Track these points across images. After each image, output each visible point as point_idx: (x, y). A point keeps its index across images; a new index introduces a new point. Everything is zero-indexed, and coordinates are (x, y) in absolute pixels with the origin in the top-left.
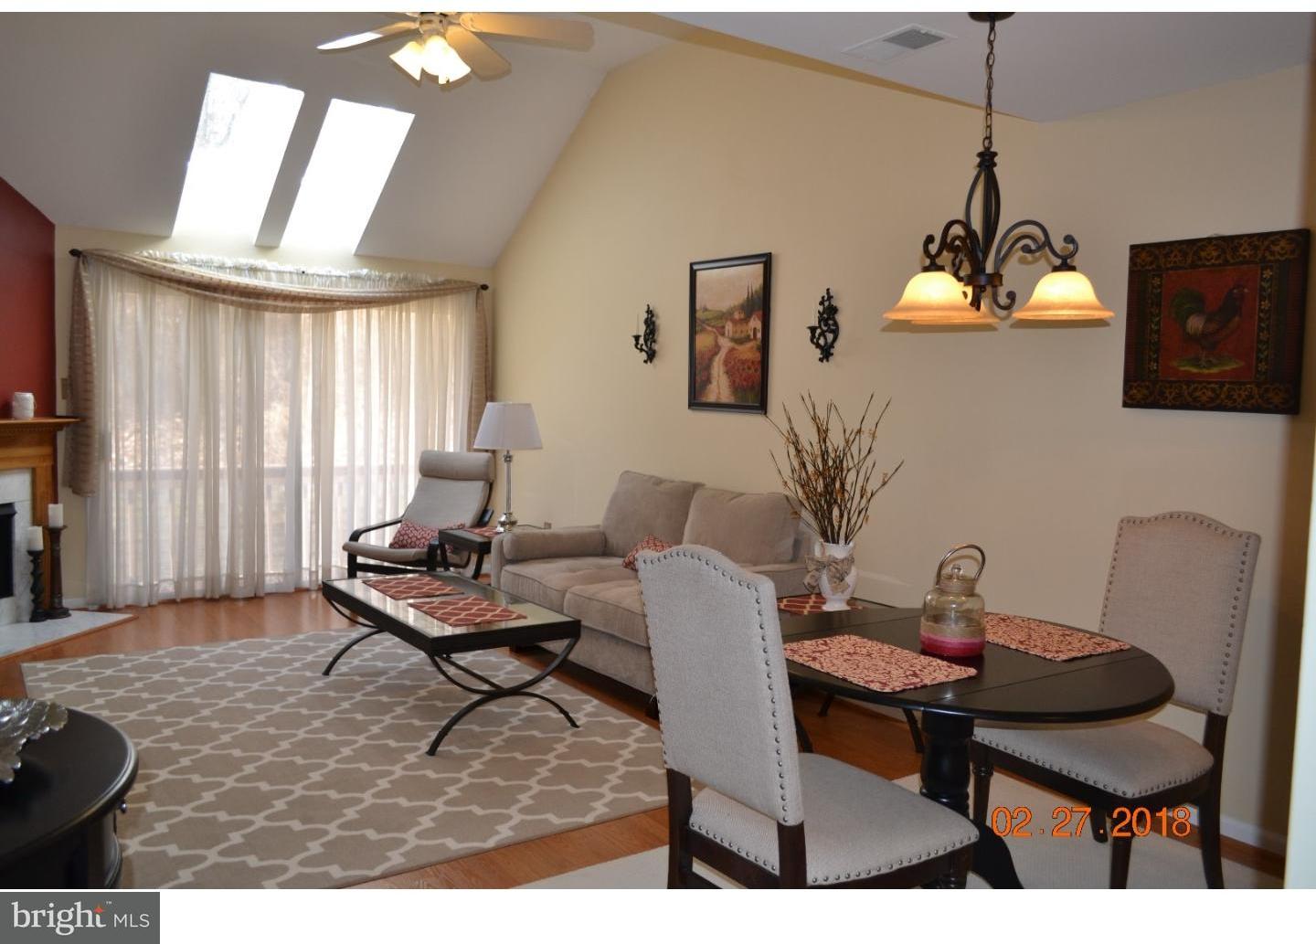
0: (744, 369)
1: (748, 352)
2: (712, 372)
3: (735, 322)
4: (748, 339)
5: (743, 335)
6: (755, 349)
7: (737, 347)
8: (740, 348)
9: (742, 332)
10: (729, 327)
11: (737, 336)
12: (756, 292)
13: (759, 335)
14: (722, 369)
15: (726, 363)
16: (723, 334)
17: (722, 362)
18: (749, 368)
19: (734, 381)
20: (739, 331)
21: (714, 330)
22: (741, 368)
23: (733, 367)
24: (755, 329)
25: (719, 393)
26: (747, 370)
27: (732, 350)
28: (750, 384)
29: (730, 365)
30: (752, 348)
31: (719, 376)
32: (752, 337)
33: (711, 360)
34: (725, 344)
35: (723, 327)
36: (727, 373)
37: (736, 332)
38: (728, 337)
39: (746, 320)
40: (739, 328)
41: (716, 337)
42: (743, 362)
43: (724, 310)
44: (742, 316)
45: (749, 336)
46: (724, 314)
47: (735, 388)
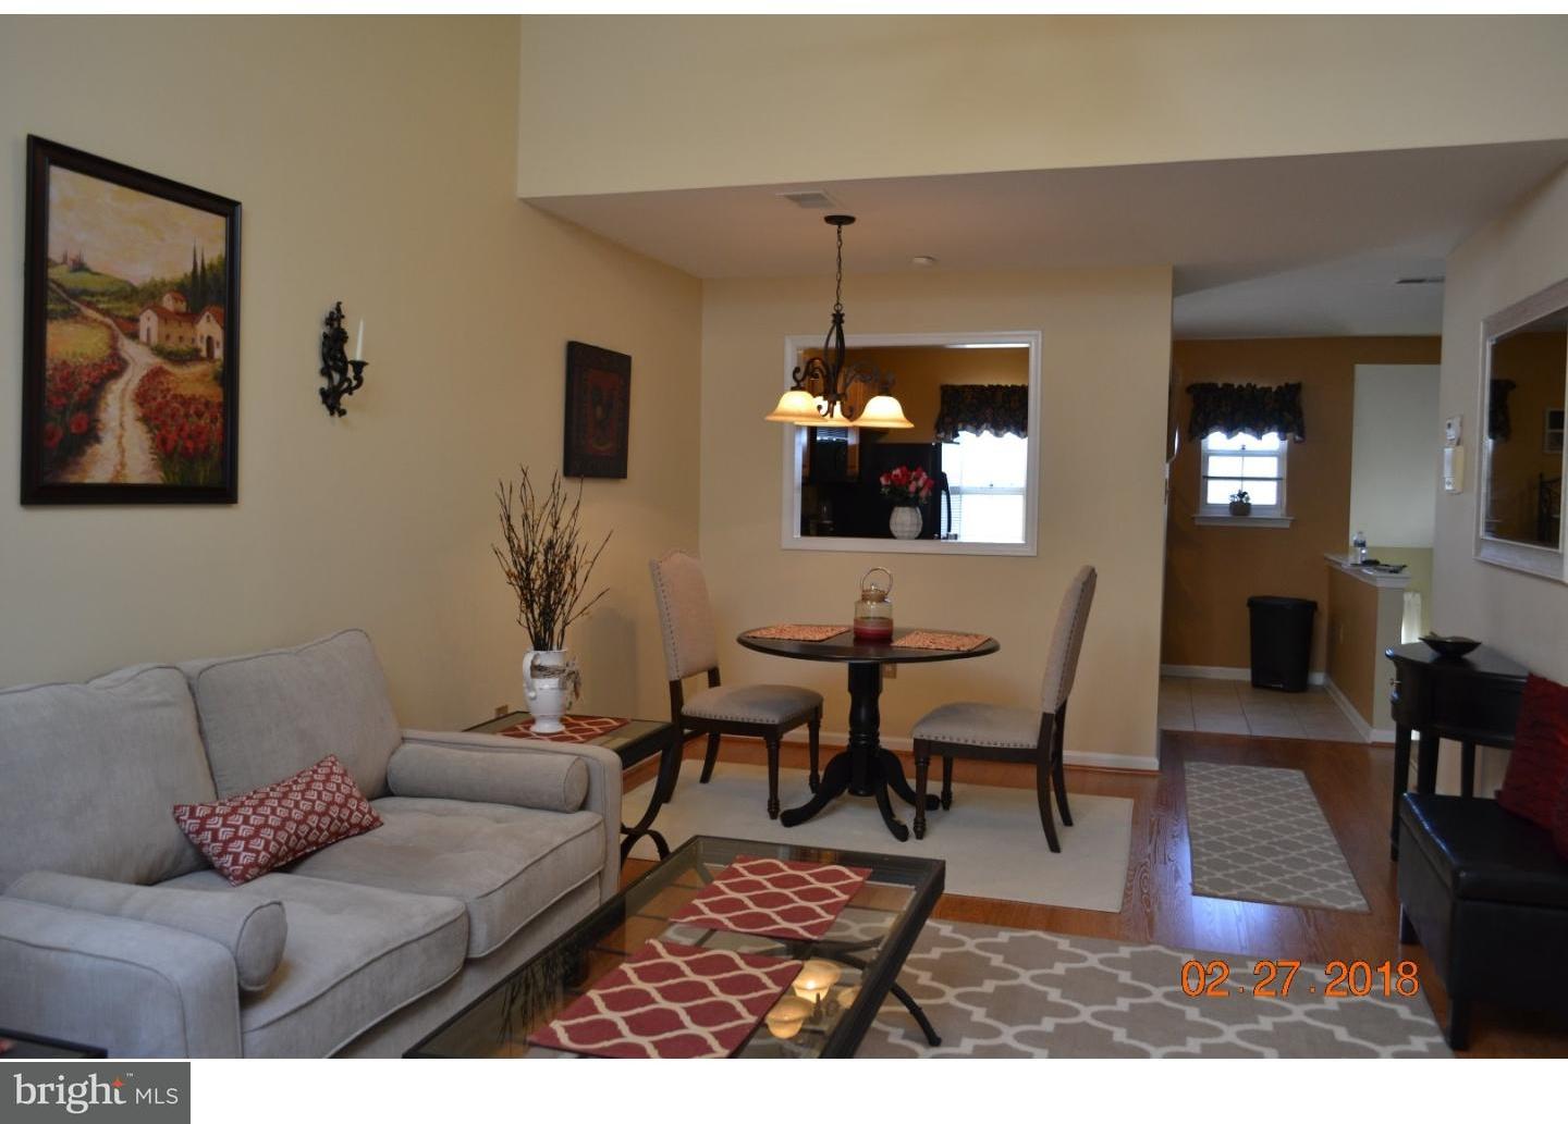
0: (187, 415)
1: (192, 380)
2: (103, 416)
3: (164, 316)
4: (194, 356)
5: (183, 347)
6: (210, 378)
7: (168, 367)
8: (178, 371)
9: (181, 338)
10: (149, 322)
11: (171, 345)
12: (211, 266)
13: (218, 353)
14: (132, 411)
15: (142, 397)
16: (134, 336)
17: (129, 394)
18: (199, 415)
19: (164, 442)
20: (175, 334)
21: (108, 321)
22: (182, 412)
23: (160, 409)
24: (209, 339)
25: (123, 465)
26: (195, 419)
27: (155, 374)
28: (202, 446)
29: (154, 405)
30: (205, 375)
31: (121, 425)
32: (204, 353)
33: (99, 386)
34: (139, 359)
35: (134, 320)
36: (145, 419)
37: (168, 337)
38: (148, 344)
39: (192, 316)
40: (175, 330)
41: (114, 338)
42: (186, 402)
43: (136, 284)
44: (182, 307)
45: (197, 351)
46: (134, 290)
47: (164, 450)
